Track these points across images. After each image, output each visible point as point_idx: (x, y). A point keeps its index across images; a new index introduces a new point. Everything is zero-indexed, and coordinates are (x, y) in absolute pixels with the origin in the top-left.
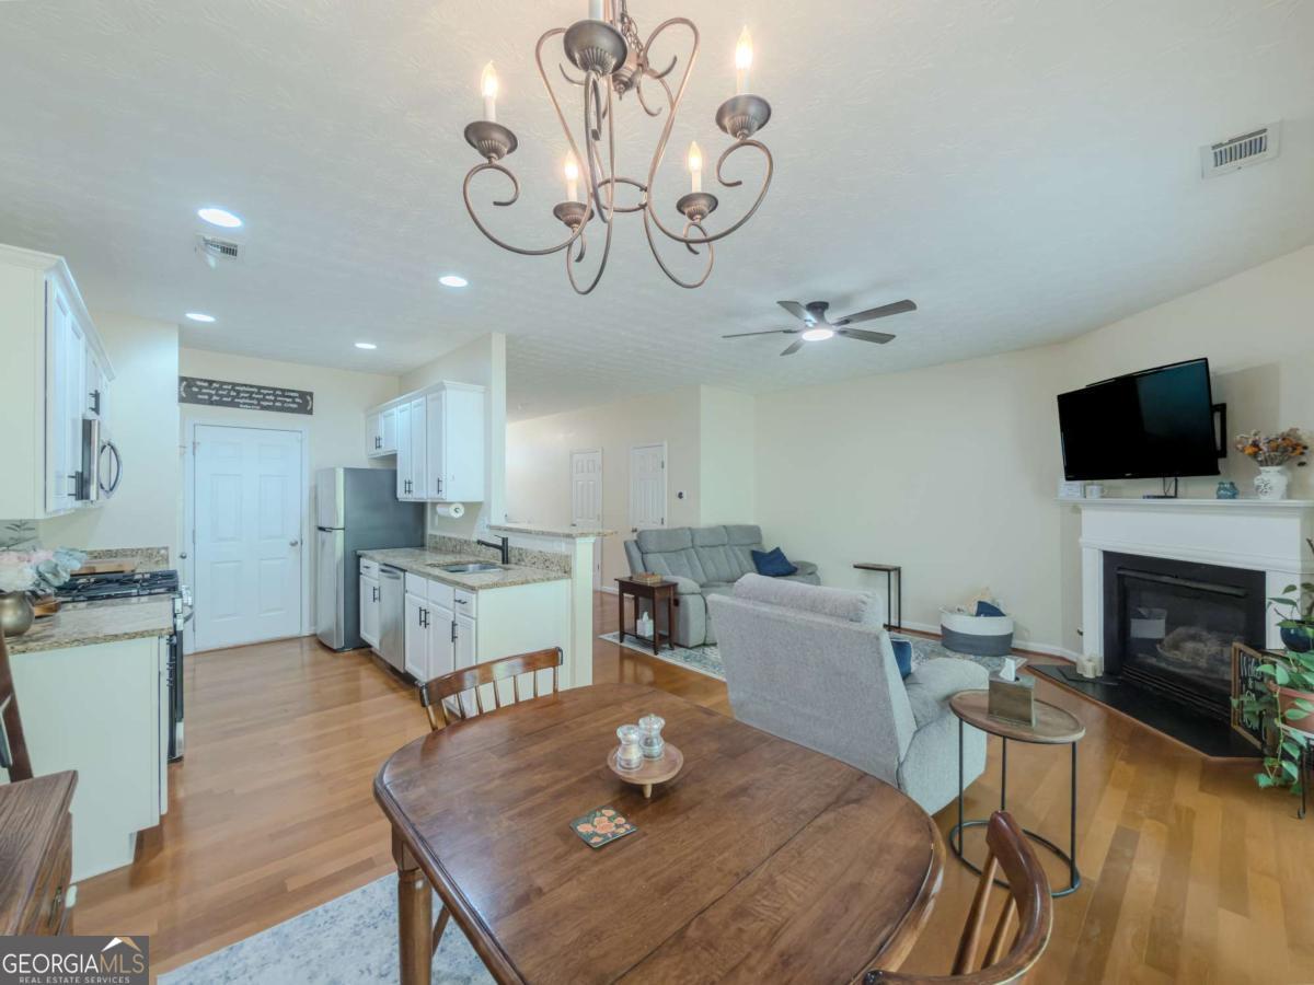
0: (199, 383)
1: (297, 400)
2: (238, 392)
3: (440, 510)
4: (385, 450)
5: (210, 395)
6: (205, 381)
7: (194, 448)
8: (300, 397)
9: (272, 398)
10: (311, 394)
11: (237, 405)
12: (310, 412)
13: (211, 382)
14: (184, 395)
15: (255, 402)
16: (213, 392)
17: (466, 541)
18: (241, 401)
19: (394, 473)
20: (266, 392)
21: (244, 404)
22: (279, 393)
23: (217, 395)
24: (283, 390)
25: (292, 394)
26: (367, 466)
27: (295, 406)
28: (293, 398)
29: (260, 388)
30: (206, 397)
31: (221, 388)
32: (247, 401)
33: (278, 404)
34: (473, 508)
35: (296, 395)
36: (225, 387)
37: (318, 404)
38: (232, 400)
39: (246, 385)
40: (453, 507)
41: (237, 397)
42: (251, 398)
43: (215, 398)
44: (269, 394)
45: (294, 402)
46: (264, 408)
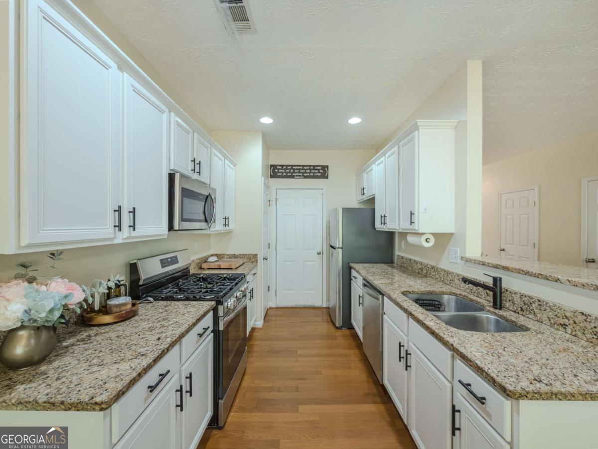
0: (278, 167)
1: (321, 171)
2: (294, 170)
3: (410, 239)
4: (368, 195)
5: (282, 173)
6: (280, 166)
7: (276, 201)
8: (322, 169)
9: (309, 171)
10: (327, 167)
11: (292, 177)
12: (327, 177)
13: (282, 166)
14: (272, 174)
15: (301, 174)
16: (284, 171)
17: (433, 268)
18: (295, 174)
19: (373, 211)
20: (305, 168)
21: (296, 176)
22: (312, 168)
23: (285, 172)
24: (314, 166)
25: (318, 168)
26: (357, 206)
27: (319, 174)
28: (319, 170)
29: (303, 166)
30: (281, 174)
31: (287, 169)
32: (298, 174)
33: (312, 174)
34: (443, 239)
35: (320, 168)
36: (288, 168)
37: (331, 172)
38: (292, 174)
39: (297, 166)
40: (424, 238)
41: (294, 172)
42: (299, 172)
43: (285, 174)
44: (307, 169)
45: (319, 172)
46: (305, 177)
